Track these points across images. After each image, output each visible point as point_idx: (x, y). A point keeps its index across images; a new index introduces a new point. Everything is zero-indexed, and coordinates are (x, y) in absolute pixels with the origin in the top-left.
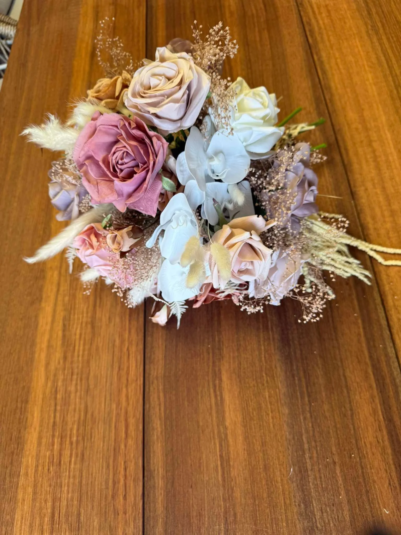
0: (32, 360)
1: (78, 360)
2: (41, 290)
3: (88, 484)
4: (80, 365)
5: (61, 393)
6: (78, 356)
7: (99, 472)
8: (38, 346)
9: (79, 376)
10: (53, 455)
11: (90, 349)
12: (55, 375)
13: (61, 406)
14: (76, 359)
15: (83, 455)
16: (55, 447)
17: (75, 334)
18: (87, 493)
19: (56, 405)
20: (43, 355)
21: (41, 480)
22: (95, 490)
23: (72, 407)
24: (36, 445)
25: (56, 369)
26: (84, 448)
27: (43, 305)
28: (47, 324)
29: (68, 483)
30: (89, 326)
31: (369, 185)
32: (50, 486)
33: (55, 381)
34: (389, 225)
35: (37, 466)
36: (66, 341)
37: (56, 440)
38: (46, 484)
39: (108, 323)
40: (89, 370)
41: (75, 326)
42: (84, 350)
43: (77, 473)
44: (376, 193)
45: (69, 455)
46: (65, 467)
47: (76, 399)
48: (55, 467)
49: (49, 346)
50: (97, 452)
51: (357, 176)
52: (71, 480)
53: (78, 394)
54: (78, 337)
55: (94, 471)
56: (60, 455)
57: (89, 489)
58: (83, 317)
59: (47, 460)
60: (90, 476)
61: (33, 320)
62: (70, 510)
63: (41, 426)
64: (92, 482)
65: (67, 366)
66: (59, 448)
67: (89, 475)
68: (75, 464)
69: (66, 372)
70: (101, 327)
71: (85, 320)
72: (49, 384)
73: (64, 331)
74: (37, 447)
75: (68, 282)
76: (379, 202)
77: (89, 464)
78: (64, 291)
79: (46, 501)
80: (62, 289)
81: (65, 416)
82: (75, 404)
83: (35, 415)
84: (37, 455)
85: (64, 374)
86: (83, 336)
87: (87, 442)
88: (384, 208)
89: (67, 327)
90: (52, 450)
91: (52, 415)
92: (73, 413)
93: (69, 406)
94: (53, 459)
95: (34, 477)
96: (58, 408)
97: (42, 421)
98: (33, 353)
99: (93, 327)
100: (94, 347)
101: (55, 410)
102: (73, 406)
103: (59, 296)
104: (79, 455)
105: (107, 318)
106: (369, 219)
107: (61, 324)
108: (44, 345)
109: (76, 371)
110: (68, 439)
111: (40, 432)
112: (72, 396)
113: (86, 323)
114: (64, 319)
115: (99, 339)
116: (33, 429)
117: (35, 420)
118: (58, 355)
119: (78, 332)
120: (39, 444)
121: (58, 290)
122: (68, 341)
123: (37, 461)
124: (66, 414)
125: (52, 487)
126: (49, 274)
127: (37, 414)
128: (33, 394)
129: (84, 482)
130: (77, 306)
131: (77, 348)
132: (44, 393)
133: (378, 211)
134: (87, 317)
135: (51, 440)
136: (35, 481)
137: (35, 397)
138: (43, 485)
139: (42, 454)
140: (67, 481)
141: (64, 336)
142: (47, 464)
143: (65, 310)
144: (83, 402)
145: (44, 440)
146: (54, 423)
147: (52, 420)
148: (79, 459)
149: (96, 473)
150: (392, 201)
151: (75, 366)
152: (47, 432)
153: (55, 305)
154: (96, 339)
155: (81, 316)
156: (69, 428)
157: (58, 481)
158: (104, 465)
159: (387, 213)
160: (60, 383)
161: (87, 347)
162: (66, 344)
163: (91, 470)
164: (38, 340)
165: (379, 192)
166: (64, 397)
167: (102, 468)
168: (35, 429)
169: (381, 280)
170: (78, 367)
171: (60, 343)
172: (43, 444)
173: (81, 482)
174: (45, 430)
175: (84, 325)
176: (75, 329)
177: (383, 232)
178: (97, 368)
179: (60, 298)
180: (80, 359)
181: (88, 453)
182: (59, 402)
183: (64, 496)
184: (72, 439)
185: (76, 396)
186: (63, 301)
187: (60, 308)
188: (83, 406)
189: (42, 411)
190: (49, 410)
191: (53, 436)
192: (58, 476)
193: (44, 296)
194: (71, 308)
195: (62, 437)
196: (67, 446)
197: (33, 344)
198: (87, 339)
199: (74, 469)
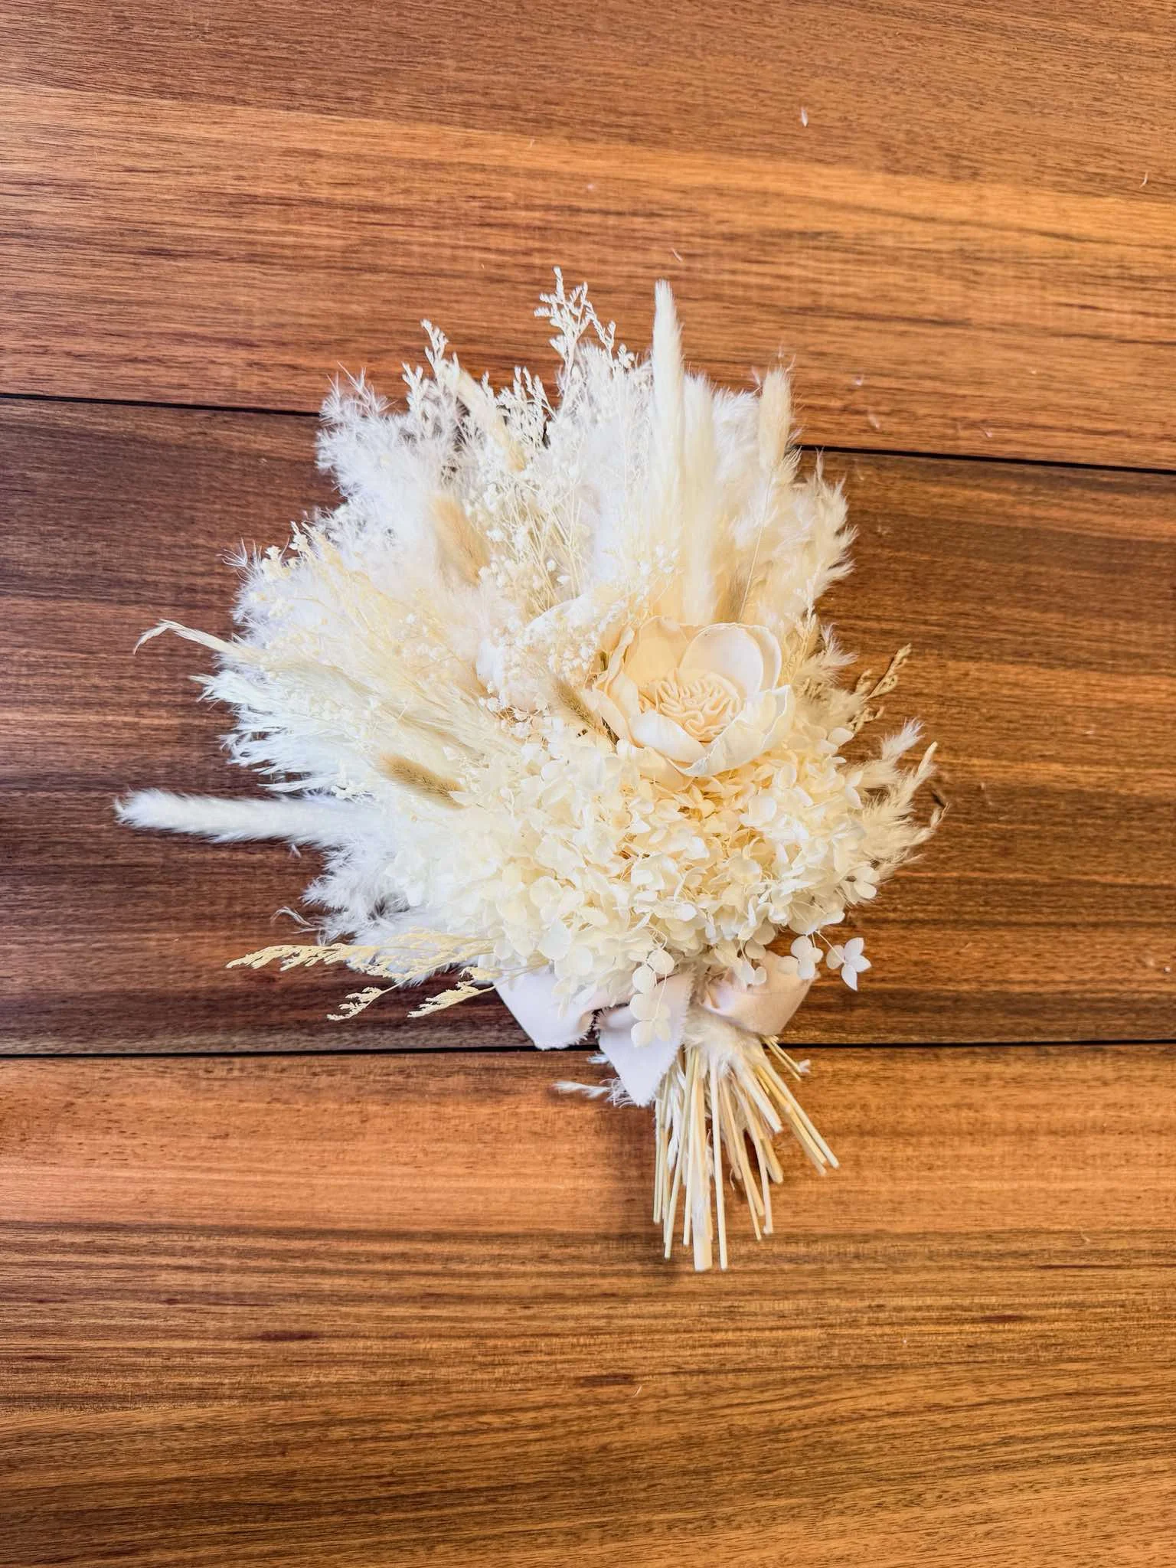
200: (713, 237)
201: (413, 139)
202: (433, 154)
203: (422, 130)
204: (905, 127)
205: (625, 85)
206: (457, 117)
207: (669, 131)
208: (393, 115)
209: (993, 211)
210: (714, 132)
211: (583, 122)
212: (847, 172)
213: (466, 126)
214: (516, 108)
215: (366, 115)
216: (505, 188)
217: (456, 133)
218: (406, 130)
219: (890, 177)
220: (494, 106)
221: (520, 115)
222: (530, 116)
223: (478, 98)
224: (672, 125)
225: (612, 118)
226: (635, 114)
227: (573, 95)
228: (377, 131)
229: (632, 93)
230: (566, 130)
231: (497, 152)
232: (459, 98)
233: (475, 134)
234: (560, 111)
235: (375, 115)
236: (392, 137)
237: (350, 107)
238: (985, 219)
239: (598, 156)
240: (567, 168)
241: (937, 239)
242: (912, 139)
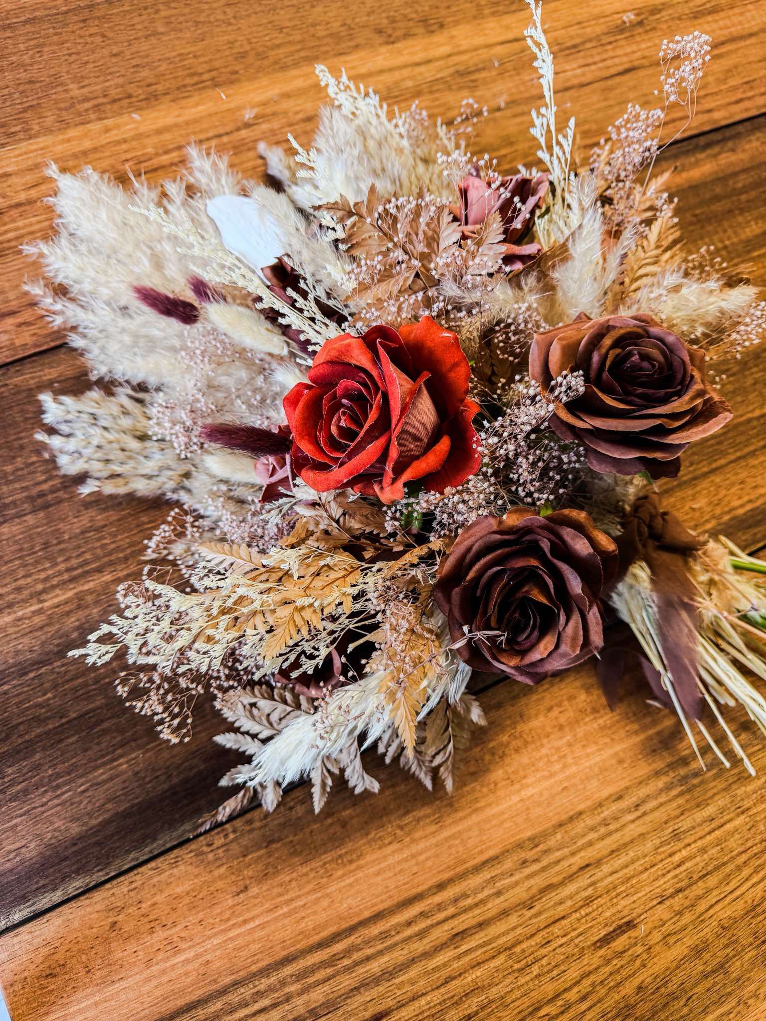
200: (297, 124)
201: (69, 140)
202: (87, 144)
203: (72, 133)
204: (384, 15)
205: (195, 56)
206: (93, 117)
207: (236, 72)
208: (48, 131)
209: (463, 42)
210: (266, 62)
211: (178, 89)
212: (362, 54)
213: (100, 119)
214: (130, 96)
215: (30, 138)
216: (144, 147)
217: (96, 126)
218: (61, 137)
219: (391, 46)
220: (114, 101)
221: (134, 99)
222: (142, 97)
223: (101, 100)
224: (237, 68)
225: (196, 79)
226: (210, 71)
227: (163, 75)
228: (42, 145)
229: (202, 60)
230: (168, 97)
231: (129, 127)
232: (87, 105)
233: (109, 122)
234: (159, 87)
235: (36, 136)
236: (54, 144)
237: (17, 138)
238: (462, 48)
239: (197, 104)
240: (180, 120)
241: (441, 70)
242: (393, 21)
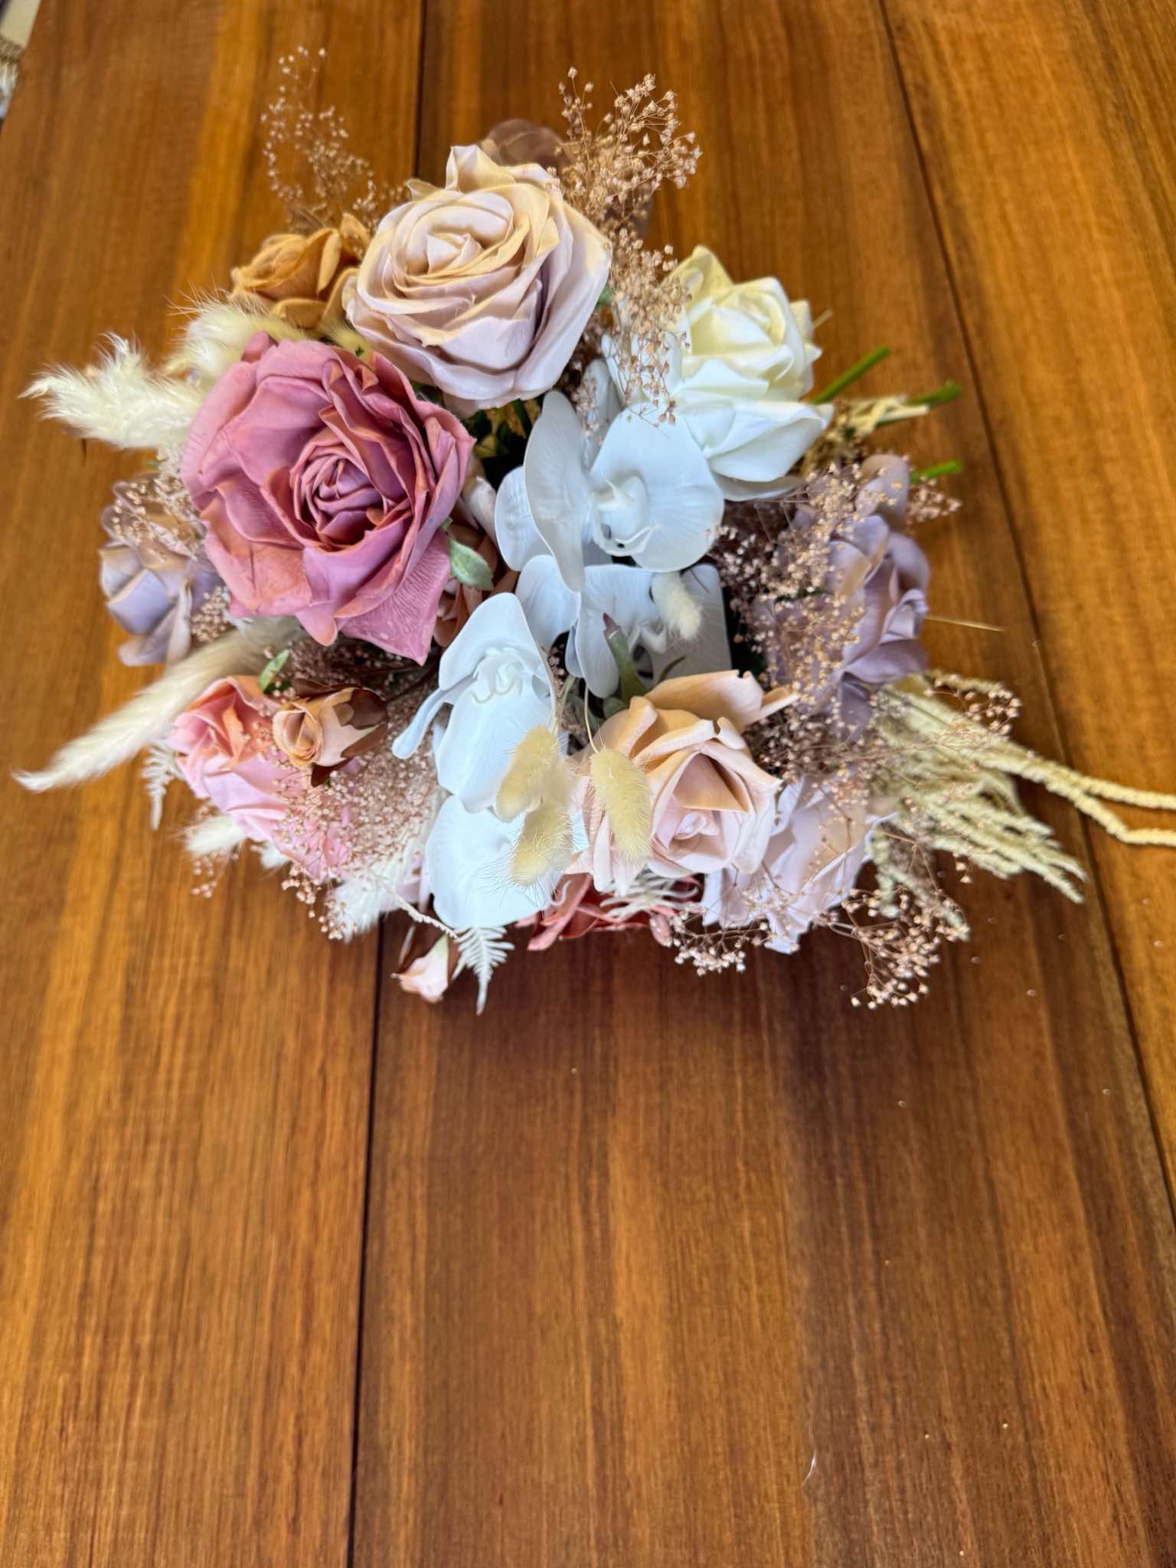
0: (24, 1090)
1: (167, 1097)
2: (61, 876)
3: (180, 1480)
4: (174, 1112)
5: (110, 1194)
6: (169, 1084)
7: (217, 1445)
8: (46, 1048)
9: (169, 1146)
10: (78, 1386)
11: (204, 1066)
12: (94, 1140)
13: (109, 1238)
14: (160, 1092)
15: (170, 1391)
16: (86, 1360)
17: (162, 1018)
18: (178, 1506)
19: (92, 1232)
20: (60, 1078)
21: (36, 1459)
22: (202, 1500)
23: (140, 1244)
24: (25, 1353)
25: (99, 1122)
26: (175, 1369)
27: (66, 921)
28: (75, 981)
29: (122, 1472)
30: (206, 994)
31: (1089, 594)
32: (65, 1480)
33: (93, 1158)
34: (1144, 721)
35: (26, 1418)
36: (133, 1035)
37: (88, 1341)
38: (51, 1473)
39: (263, 984)
40: (201, 1130)
41: (162, 992)
42: (186, 1068)
43: (151, 1446)
44: (1110, 621)
45: (127, 1387)
46: (112, 1424)
47: (154, 1218)
48: (81, 1424)
49: (80, 1052)
50: (214, 1384)
51: (1054, 566)
52: (131, 1465)
53: (163, 1201)
54: (169, 1025)
55: (203, 1442)
56: (100, 1386)
57: (185, 1496)
58: (187, 965)
59: (59, 1402)
60: (190, 1455)
61: (34, 966)
62: (124, 1558)
63: (44, 1294)
64: (193, 1475)
65: (132, 1114)
66: (96, 1366)
67: (185, 1451)
68: (145, 1415)
69: (129, 1131)
70: (243, 997)
71: (192, 973)
72: (76, 1167)
73: (127, 1003)
74: (29, 1360)
75: (148, 855)
76: (1118, 648)
77: (187, 1419)
78: (132, 882)
79: (49, 1528)
80: (126, 876)
81: (121, 1269)
82: (153, 1230)
83: (28, 1260)
84: (28, 1384)
85: (122, 1137)
86: (185, 1023)
87: (184, 1350)
88: (1133, 666)
89: (138, 992)
90: (76, 1371)
91: (81, 1264)
92: (144, 1259)
93: (133, 1235)
94: (78, 1399)
95: (17, 1452)
96: (100, 1241)
97: (47, 1280)
98: (28, 1069)
99: (217, 998)
100: (220, 1056)
101: (90, 1250)
102: (146, 1239)
103: (117, 896)
104: (159, 1388)
105: (264, 968)
106: (1084, 700)
107: (119, 982)
108: (65, 1048)
109: (158, 1129)
110: (126, 1339)
111: (40, 1315)
112: (145, 1208)
113: (197, 986)
114: (130, 969)
115: (234, 1034)
116: (18, 1304)
117: (27, 1274)
118: (105, 1078)
119: (171, 1010)
120: (37, 1349)
121: (115, 879)
122: (138, 1036)
123: (29, 1401)
124: (121, 1260)
125: (71, 1485)
126: (88, 828)
127: (32, 1256)
128: (24, 1195)
129: (169, 1472)
130: (171, 930)
131: (165, 1058)
132: (58, 1196)
133: (1112, 676)
134: (200, 963)
135: (72, 1340)
136: (18, 1463)
137: (30, 1204)
138: (44, 1477)
139: (45, 1377)
140: (116, 1467)
141: (127, 1020)
142: (57, 1414)
143: (134, 941)
144: (176, 1227)
145: (52, 1340)
146: (86, 1286)
147: (78, 1280)
148: (157, 1400)
149: (208, 1446)
150: (1158, 646)
151: (157, 1113)
152: (61, 1314)
153: (105, 924)
154: (225, 1035)
155: (182, 962)
156: (129, 1307)
157: (91, 1467)
158: (235, 1424)
159: (1139, 684)
160: (108, 1166)
161: (197, 1058)
162: (132, 1044)
163: (192, 1436)
164: (46, 1030)
165: (1118, 619)
166: (119, 1206)
167: (228, 1431)
168: (26, 1305)
169: (1113, 887)
170: (166, 1117)
171: (112, 1041)
172: (50, 1349)
173: (159, 1474)
174: (57, 1308)
175: (189, 990)
176: (161, 1002)
177: (1125, 740)
178: (224, 1124)
179: (119, 905)
180: (174, 1093)
181: (186, 1385)
182: (103, 1222)
183: (107, 1512)
184: (138, 1339)
185: (155, 1207)
186: (130, 912)
187: (117, 935)
188: (175, 1240)
189: (48, 1249)
190: (72, 1248)
191: (81, 1327)
192: (91, 1449)
193: (70, 896)
194: (152, 936)
195: (107, 1332)
196: (122, 1360)
197: (30, 1042)
198: (197, 1031)
199: (141, 1430)
